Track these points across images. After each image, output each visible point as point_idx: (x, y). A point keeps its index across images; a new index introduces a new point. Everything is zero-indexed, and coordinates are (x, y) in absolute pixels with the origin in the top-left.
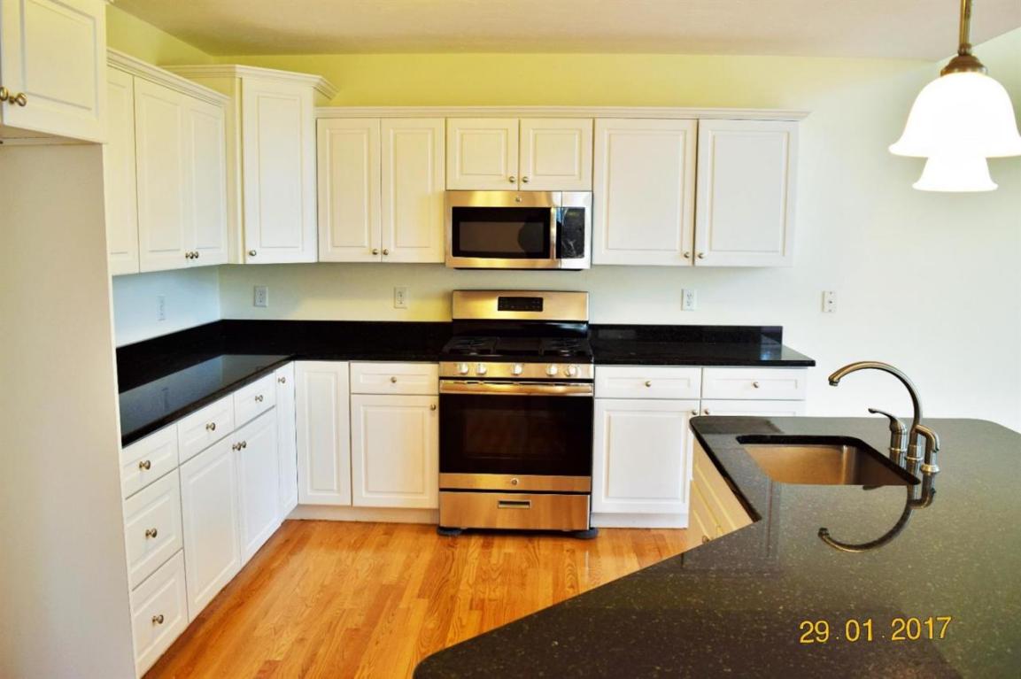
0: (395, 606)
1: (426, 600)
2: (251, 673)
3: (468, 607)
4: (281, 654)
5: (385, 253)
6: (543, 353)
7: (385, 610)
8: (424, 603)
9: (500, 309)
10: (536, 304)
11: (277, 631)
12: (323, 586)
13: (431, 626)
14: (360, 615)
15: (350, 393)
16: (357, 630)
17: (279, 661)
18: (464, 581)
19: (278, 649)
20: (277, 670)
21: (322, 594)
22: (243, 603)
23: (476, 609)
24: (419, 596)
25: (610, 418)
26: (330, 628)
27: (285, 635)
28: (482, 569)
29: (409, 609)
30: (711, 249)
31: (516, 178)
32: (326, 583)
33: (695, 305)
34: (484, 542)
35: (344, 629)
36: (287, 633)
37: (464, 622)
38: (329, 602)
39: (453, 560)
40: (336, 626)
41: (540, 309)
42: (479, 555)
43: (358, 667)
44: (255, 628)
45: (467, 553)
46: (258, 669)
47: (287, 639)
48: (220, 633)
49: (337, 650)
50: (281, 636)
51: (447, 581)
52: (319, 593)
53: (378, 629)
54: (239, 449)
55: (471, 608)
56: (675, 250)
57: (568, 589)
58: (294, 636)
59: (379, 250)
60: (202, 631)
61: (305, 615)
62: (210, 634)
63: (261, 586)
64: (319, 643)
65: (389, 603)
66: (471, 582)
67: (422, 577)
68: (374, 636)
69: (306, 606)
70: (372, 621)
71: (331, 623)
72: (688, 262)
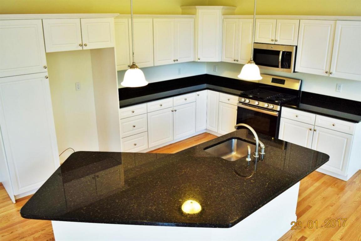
9: (272, 82)
10: (282, 82)
15: (219, 101)
25: (285, 125)
30: (336, 71)
33: (341, 90)
41: (284, 84)
56: (323, 70)
72: (327, 75)
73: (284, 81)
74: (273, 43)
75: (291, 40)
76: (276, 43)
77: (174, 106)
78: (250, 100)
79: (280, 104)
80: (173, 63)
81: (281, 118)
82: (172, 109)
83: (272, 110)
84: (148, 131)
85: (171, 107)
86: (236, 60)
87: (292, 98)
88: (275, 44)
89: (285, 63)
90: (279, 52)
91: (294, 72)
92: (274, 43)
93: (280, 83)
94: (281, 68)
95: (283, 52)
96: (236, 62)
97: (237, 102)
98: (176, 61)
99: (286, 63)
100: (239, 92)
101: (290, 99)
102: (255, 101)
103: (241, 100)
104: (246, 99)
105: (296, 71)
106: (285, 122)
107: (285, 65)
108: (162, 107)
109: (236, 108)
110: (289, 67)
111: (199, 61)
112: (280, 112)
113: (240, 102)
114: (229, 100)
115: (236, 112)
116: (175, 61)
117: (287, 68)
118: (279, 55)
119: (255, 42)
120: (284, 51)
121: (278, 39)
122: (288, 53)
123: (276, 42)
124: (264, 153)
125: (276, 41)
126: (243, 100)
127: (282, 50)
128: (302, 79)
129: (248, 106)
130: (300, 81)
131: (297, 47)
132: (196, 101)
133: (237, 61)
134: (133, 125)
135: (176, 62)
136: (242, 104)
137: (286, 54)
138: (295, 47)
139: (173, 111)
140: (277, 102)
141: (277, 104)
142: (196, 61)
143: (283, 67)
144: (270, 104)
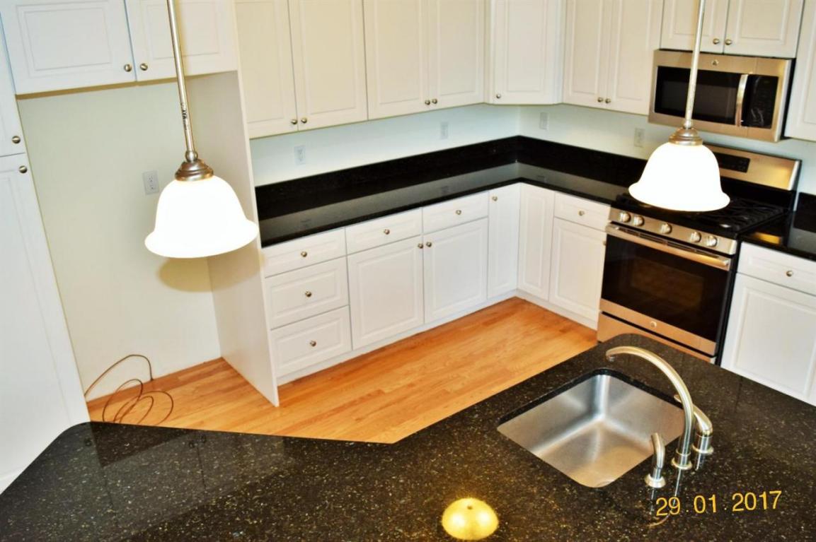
73: (748, 161)
74: (718, 49)
75: (778, 40)
76: (728, 50)
77: (425, 231)
78: (645, 218)
79: (736, 234)
80: (426, 108)
81: (738, 276)
82: (418, 241)
83: (712, 252)
84: (349, 305)
85: (419, 235)
86: (605, 99)
87: (772, 214)
88: (723, 54)
89: (754, 110)
90: (737, 77)
91: (783, 137)
92: (721, 51)
93: (733, 166)
94: (743, 124)
95: (751, 79)
96: (604, 105)
97: (607, 222)
98: (431, 104)
99: (760, 112)
101: (766, 216)
102: (660, 222)
103: (619, 216)
104: (632, 214)
105: (787, 134)
107: (754, 116)
108: (391, 237)
109: (604, 238)
110: (768, 123)
111: (497, 102)
112: (735, 258)
113: (613, 223)
114: (581, 214)
115: (603, 249)
116: (429, 104)
117: (759, 126)
118: (736, 86)
119: (663, 47)
120: (751, 73)
121: (735, 38)
122: (766, 82)
123: (727, 46)
124: (711, 451)
125: (728, 44)
126: (623, 217)
127: (746, 71)
128: (801, 159)
129: (637, 235)
130: (797, 164)
131: (794, 61)
132: (487, 217)
133: (607, 102)
134: (305, 292)
135: (432, 106)
136: (620, 229)
137: (760, 82)
138: (788, 64)
139: (422, 247)
140: (726, 226)
141: (727, 234)
142: (491, 102)
143: (747, 122)
144: (707, 234)
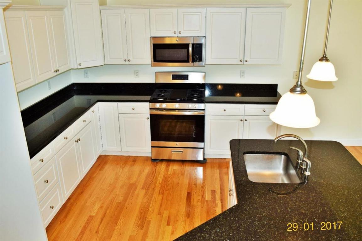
0: (134, 193)
1: (144, 190)
2: (85, 220)
3: (158, 193)
4: (94, 213)
5: (129, 61)
6: (186, 99)
7: (131, 194)
8: (143, 191)
9: (173, 79)
10: (186, 77)
11: (94, 204)
12: (110, 184)
13: (145, 201)
14: (122, 197)
15: (118, 114)
16: (120, 203)
17: (94, 216)
18: (158, 182)
19: (94, 211)
20: (93, 219)
21: (110, 188)
22: (83, 192)
23: (161, 194)
24: (142, 189)
25: (211, 122)
26: (111, 202)
27: (96, 205)
28: (165, 176)
29: (138, 193)
30: (250, 58)
31: (176, 32)
32: (111, 183)
33: (245, 76)
34: (167, 165)
35: (116, 202)
36: (97, 204)
37: (156, 200)
38: (112, 191)
39: (155, 172)
40: (113, 201)
41: (188, 79)
42: (165, 171)
43: (119, 219)
44: (87, 202)
45: (160, 169)
46: (86, 220)
47: (97, 207)
48: (75, 204)
49: (113, 212)
50: (95, 205)
51: (152, 182)
52: (109, 187)
53: (127, 202)
54: (78, 142)
55: (159, 194)
56: (237, 59)
57: (193, 185)
58: (99, 206)
59: (127, 60)
60: (69, 204)
61: (103, 197)
62: (72, 205)
63: (89, 184)
64: (108, 208)
65: (132, 191)
66: (160, 182)
67: (144, 180)
68: (126, 205)
69: (104, 192)
70: (125, 200)
71: (112, 200)
72: (241, 63)
100: (148, 98)
106: (210, 119)
